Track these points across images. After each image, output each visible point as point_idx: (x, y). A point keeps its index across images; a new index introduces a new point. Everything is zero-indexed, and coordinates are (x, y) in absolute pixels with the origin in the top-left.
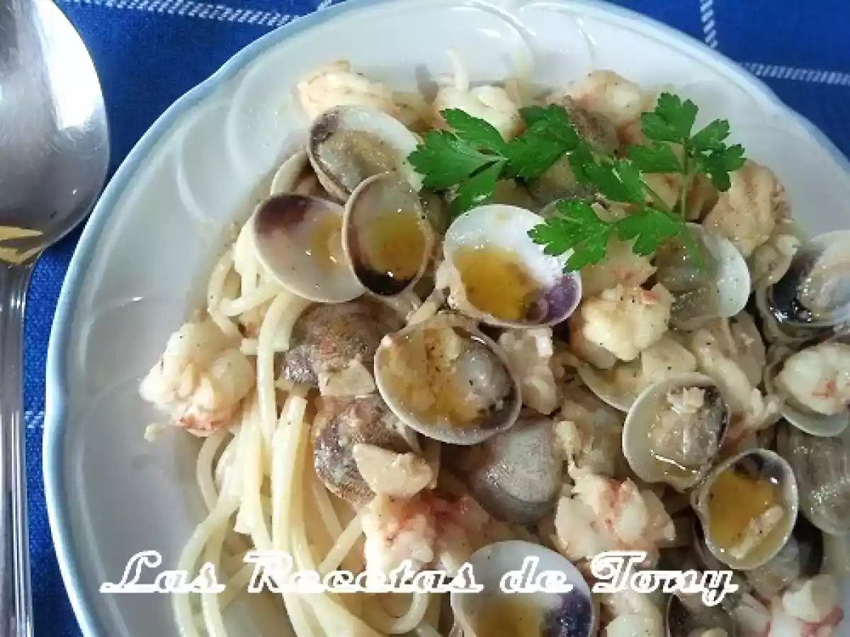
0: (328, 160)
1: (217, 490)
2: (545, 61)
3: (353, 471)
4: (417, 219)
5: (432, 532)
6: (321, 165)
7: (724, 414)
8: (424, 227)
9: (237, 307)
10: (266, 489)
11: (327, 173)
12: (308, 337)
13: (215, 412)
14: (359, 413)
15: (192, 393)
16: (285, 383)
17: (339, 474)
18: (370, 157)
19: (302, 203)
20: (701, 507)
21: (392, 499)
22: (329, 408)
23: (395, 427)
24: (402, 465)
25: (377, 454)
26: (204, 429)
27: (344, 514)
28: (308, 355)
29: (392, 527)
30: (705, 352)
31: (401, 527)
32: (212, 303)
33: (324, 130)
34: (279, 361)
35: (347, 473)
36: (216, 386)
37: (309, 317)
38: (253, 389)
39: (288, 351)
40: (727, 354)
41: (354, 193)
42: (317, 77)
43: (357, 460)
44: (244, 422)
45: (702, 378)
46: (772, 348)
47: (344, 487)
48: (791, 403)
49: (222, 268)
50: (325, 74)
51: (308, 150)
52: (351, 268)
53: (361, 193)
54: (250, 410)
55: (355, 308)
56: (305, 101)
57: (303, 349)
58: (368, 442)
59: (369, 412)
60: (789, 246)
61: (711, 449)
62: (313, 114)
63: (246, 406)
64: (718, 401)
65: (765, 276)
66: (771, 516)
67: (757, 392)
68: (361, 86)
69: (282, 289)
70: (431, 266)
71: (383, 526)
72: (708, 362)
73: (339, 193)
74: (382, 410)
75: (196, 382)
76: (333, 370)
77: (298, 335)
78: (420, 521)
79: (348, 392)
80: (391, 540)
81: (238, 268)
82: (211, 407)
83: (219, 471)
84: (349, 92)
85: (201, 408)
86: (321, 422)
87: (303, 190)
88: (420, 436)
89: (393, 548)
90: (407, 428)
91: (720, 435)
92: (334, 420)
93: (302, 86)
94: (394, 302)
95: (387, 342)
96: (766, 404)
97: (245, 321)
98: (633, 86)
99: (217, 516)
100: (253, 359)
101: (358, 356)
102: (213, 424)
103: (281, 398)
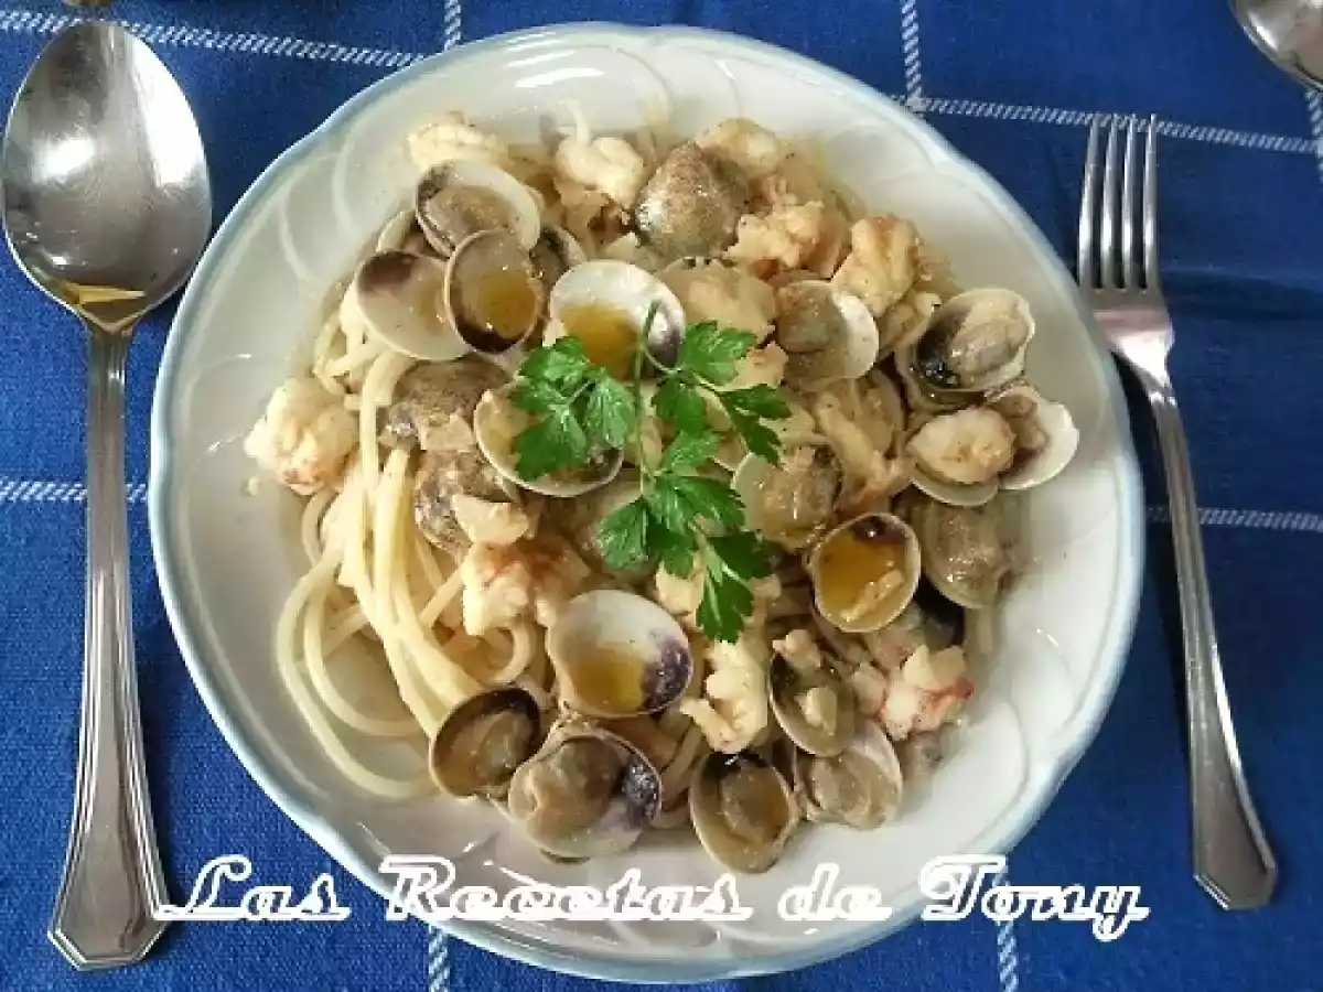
0: (435, 217)
1: (322, 548)
2: (685, 108)
3: (452, 522)
4: (527, 276)
5: (528, 578)
6: (426, 221)
7: (840, 475)
8: (534, 284)
9: (340, 366)
10: (369, 544)
11: (434, 229)
12: (411, 393)
13: (317, 465)
14: (459, 466)
15: (296, 446)
16: (387, 439)
17: (438, 524)
18: (481, 214)
19: (407, 261)
20: (812, 567)
21: (490, 548)
22: (429, 462)
23: (494, 480)
24: (499, 513)
25: (474, 504)
26: (306, 484)
27: (446, 565)
28: (409, 410)
29: (490, 573)
30: (823, 413)
31: (499, 572)
32: (319, 362)
33: (431, 186)
34: (382, 416)
35: (448, 524)
36: (318, 438)
37: (414, 374)
38: (356, 446)
39: (391, 406)
40: (851, 417)
41: (459, 248)
42: (428, 129)
43: (456, 509)
44: (348, 478)
45: (819, 439)
46: (913, 415)
47: (444, 538)
48: (922, 469)
49: (329, 329)
50: (436, 125)
51: (414, 206)
52: (453, 325)
53: (466, 249)
54: (354, 465)
55: (460, 366)
56: (414, 153)
57: (405, 405)
58: (468, 493)
59: (470, 466)
60: (928, 303)
61: (824, 511)
62: (423, 168)
63: (351, 462)
64: (833, 463)
65: (898, 339)
66: (889, 581)
67: (878, 456)
68: (471, 138)
69: (387, 347)
70: (541, 326)
71: (480, 571)
72: (826, 424)
73: (445, 249)
74: (482, 463)
75: (300, 436)
76: (432, 424)
77: (401, 390)
78: (517, 566)
79: (448, 446)
80: (487, 585)
81: (344, 329)
82: (315, 459)
83: (324, 528)
84: (461, 145)
85: (305, 462)
86: (423, 475)
87: (411, 249)
88: (521, 491)
89: (489, 592)
90: (506, 480)
91: (835, 496)
92: (435, 474)
93: (412, 138)
94: (499, 360)
95: (487, 397)
96: (888, 467)
97: (351, 380)
98: (769, 134)
99: (320, 568)
100: (356, 415)
101: (459, 410)
102: (317, 478)
103: (384, 453)
